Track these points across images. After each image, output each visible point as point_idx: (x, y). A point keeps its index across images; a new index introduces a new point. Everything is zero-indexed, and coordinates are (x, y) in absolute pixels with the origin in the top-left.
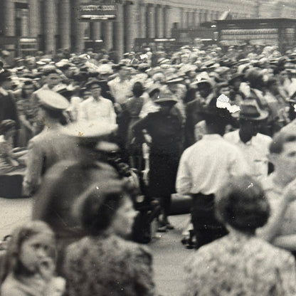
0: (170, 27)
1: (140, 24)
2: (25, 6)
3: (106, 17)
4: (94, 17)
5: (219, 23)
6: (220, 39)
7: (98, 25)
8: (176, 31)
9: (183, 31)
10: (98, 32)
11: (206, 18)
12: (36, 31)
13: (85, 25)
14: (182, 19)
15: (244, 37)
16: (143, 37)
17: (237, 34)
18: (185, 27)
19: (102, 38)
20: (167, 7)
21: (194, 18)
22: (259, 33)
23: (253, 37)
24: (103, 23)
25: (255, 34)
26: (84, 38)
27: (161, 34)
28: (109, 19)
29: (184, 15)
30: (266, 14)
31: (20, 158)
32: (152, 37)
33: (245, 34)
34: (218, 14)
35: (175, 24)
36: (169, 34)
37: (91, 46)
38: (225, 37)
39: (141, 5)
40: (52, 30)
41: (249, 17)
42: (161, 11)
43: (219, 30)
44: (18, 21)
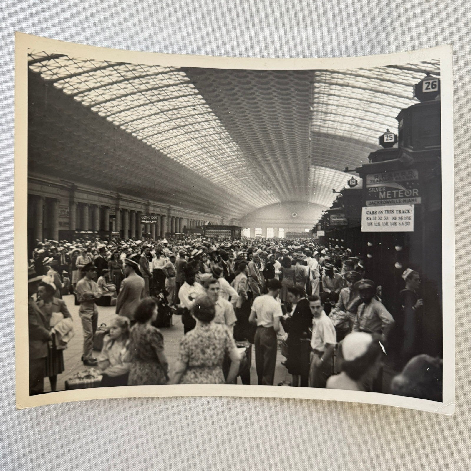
0: (182, 227)
1: (168, 225)
2: (115, 217)
3: (153, 222)
4: (147, 222)
5: (204, 226)
6: (205, 234)
7: (149, 226)
8: (185, 230)
9: (188, 229)
10: (149, 229)
11: (199, 224)
12: (119, 228)
13: (143, 226)
14: (188, 224)
15: (216, 234)
16: (170, 232)
17: (213, 232)
18: (189, 228)
19: (151, 232)
20: (182, 218)
21: (193, 224)
22: (223, 232)
23: (220, 233)
24: (151, 225)
25: (221, 232)
26: (142, 232)
27: (178, 231)
28: (154, 223)
29: (189, 222)
30: (227, 224)
31: (110, 288)
32: (174, 231)
33: (217, 232)
34: (204, 222)
35: (185, 227)
36: (182, 231)
37: (145, 235)
38: (207, 233)
39: (169, 216)
40: (127, 228)
41: (218, 224)
42: (178, 220)
43: (205, 230)
44: (111, 223)
